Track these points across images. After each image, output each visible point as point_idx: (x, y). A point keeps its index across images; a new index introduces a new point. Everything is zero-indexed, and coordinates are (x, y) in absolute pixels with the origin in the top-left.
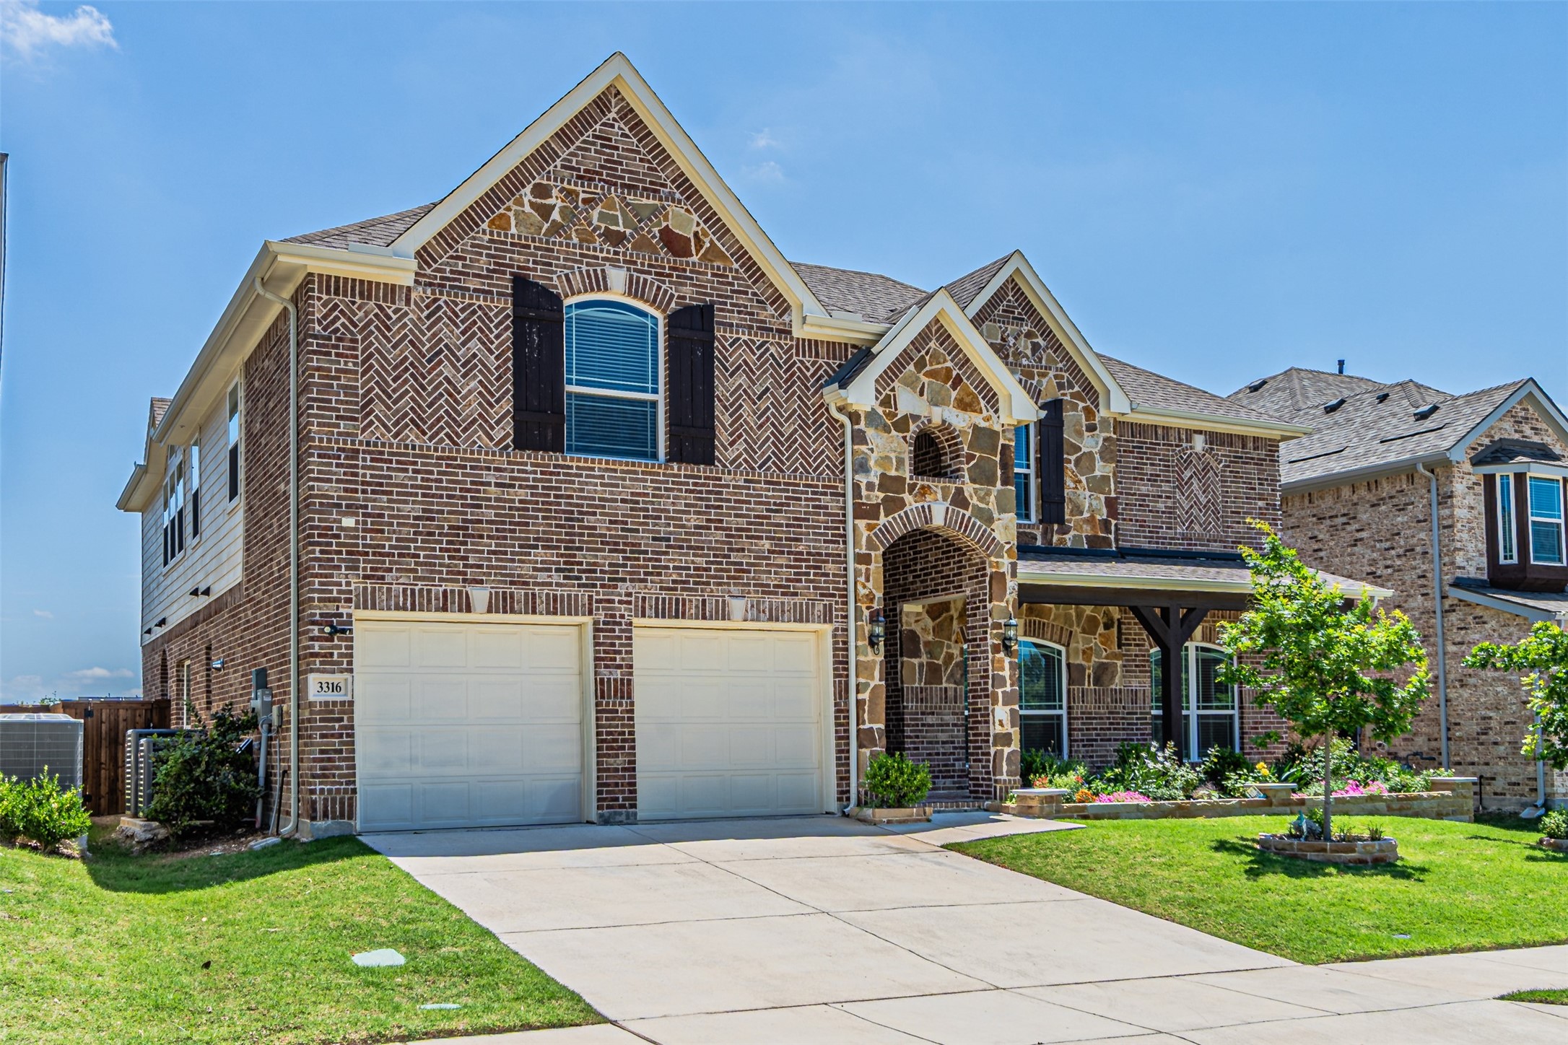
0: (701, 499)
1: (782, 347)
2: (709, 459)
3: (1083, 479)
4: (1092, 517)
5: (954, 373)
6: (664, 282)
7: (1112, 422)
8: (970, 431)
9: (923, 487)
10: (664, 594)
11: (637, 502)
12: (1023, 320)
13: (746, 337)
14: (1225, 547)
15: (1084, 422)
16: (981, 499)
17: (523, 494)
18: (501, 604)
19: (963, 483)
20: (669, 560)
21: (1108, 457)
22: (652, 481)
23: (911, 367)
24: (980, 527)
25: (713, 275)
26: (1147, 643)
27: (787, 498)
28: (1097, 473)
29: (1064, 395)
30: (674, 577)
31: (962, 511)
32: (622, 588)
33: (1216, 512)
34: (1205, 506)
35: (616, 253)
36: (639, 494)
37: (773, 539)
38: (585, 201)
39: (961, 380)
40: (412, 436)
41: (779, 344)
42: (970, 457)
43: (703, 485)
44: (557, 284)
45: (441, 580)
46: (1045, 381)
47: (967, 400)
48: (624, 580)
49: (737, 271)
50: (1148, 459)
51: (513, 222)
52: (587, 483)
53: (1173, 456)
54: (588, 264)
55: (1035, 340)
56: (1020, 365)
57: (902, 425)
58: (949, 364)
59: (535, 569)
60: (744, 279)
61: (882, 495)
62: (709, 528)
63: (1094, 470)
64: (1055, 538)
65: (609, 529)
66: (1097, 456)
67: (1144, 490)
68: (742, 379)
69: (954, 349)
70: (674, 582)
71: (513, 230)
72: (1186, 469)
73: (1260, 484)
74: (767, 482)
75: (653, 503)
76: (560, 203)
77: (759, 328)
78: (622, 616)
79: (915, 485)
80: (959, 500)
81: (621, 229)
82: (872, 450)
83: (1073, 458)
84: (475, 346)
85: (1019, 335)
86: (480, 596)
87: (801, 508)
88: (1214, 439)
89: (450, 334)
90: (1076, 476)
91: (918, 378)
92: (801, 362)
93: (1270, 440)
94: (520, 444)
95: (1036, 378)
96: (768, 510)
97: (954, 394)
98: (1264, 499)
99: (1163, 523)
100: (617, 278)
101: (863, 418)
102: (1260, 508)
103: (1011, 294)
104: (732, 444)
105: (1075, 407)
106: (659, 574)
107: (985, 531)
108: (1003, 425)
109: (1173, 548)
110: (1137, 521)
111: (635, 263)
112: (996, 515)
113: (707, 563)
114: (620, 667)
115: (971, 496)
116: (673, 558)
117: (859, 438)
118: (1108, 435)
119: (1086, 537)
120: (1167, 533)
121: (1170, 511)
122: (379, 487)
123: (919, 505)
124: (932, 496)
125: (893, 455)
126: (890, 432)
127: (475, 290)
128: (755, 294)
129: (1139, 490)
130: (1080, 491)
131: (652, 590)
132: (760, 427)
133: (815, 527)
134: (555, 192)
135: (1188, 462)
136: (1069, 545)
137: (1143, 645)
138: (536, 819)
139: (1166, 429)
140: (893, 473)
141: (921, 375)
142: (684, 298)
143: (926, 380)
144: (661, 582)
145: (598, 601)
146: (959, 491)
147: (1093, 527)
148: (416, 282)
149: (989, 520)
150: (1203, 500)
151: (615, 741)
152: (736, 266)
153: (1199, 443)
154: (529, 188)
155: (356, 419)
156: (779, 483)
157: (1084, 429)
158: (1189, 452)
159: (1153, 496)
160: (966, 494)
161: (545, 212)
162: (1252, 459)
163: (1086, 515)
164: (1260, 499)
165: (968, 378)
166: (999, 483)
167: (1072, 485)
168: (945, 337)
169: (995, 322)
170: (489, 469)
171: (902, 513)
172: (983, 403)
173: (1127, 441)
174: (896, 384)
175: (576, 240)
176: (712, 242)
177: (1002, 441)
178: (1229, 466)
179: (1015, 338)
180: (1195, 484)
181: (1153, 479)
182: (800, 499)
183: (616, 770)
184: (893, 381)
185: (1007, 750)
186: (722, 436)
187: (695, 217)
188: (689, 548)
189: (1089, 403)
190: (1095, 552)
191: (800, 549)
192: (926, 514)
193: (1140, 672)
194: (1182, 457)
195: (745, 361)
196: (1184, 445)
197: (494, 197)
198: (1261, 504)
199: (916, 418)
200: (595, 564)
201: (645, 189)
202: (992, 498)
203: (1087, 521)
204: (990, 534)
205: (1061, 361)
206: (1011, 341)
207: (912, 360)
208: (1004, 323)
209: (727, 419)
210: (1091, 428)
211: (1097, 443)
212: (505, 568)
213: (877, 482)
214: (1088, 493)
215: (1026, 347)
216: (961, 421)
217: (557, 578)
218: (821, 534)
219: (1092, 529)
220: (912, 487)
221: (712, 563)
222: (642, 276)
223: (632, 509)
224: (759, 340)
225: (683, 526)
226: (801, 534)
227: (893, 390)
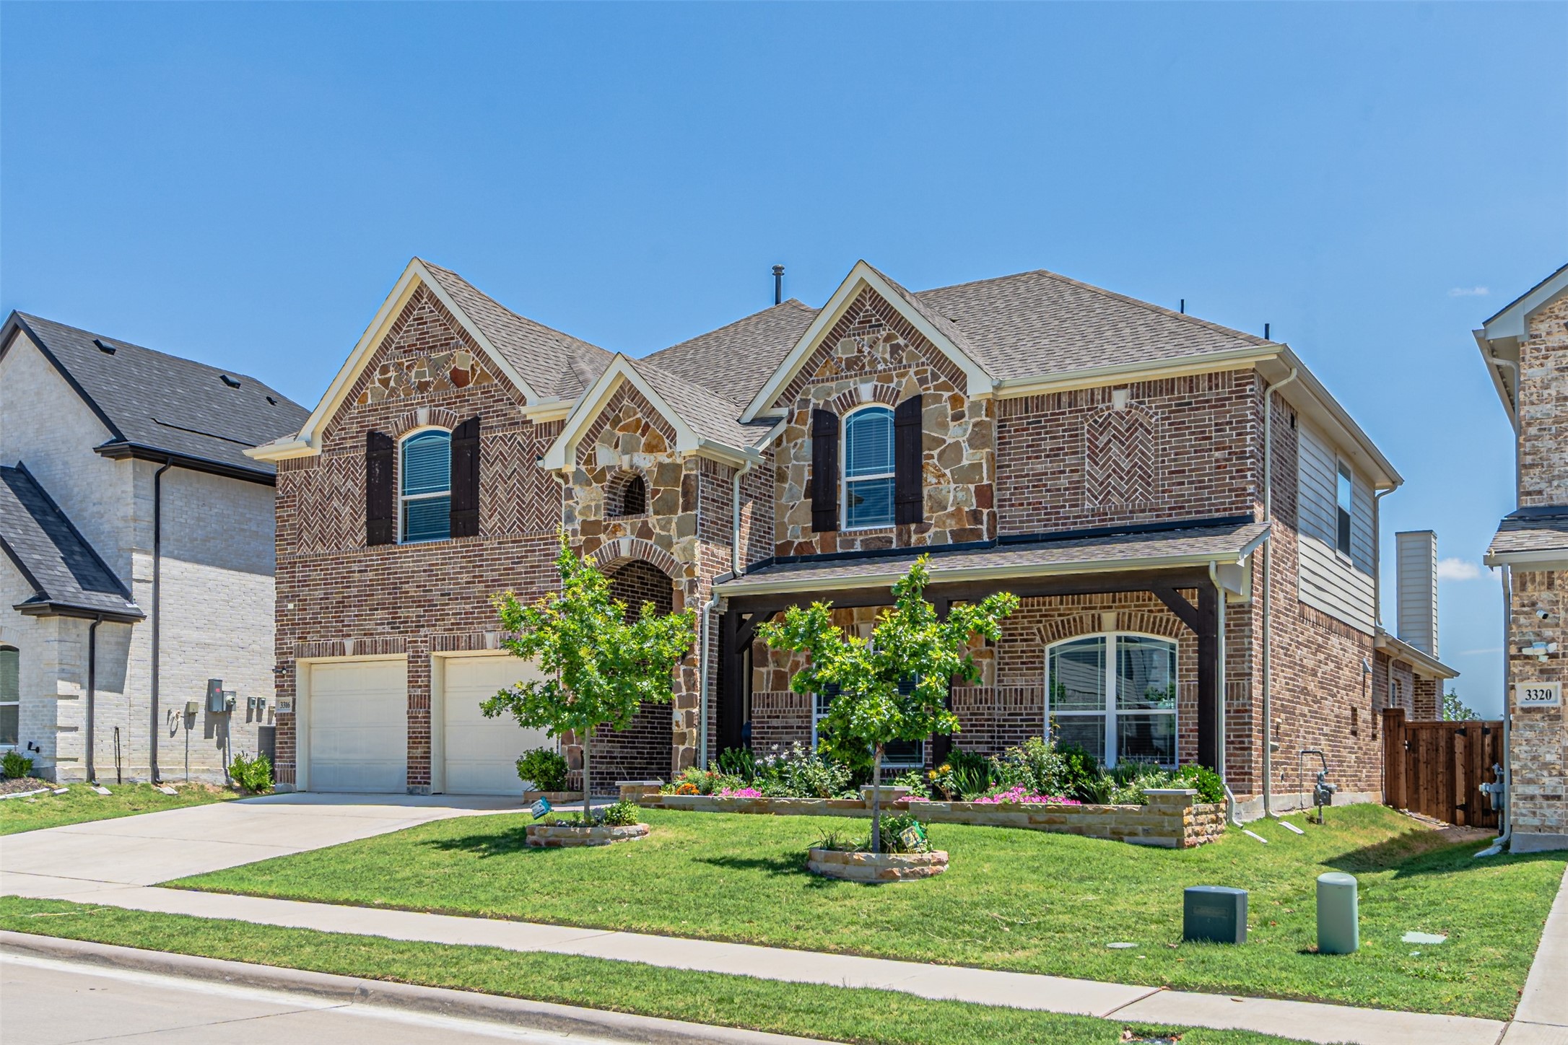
0: (470, 562)
1: (525, 435)
2: (475, 532)
3: (948, 472)
4: (959, 510)
5: (643, 422)
6: (451, 409)
7: (984, 404)
8: (656, 469)
9: (615, 526)
10: (446, 634)
11: (432, 571)
12: (881, 325)
13: (500, 434)
14: (1158, 516)
15: (950, 412)
16: (662, 528)
17: (371, 575)
18: (360, 649)
19: (647, 516)
20: (450, 609)
21: (978, 442)
22: (441, 554)
23: (608, 427)
24: (660, 553)
25: (482, 393)
26: (1038, 638)
27: (526, 551)
28: (965, 462)
29: (928, 389)
30: (453, 621)
31: (645, 541)
32: (423, 631)
33: (1145, 478)
34: (1129, 472)
35: (423, 398)
36: (433, 565)
37: (515, 584)
38: (408, 367)
39: (649, 426)
40: (320, 549)
41: (523, 433)
42: (656, 492)
43: (472, 551)
44: (391, 431)
45: (332, 636)
46: (904, 380)
47: (654, 442)
48: (423, 626)
49: (496, 385)
50: (1046, 433)
51: (369, 396)
52: (404, 562)
53: (1082, 423)
54: (408, 411)
55: (895, 342)
56: (875, 372)
57: (599, 477)
58: (639, 415)
59: (377, 624)
60: (501, 390)
61: (584, 538)
62: (474, 582)
63: (960, 460)
64: (914, 538)
65: (416, 592)
66: (965, 445)
67: (1040, 468)
68: (498, 467)
69: (642, 402)
70: (452, 624)
71: (370, 401)
72: (1101, 434)
73: (1217, 431)
74: (513, 542)
75: (441, 569)
76: (395, 374)
77: (510, 424)
78: (422, 652)
79: (609, 525)
80: (645, 532)
81: (428, 379)
82: (577, 503)
83: (935, 453)
84: (349, 483)
85: (875, 343)
86: (349, 644)
87: (534, 558)
88: (1143, 390)
89: (337, 479)
90: (940, 470)
91: (613, 435)
92: (539, 442)
93: (1237, 372)
94: (370, 543)
95: (895, 380)
96: (513, 563)
97: (643, 440)
98: (1224, 449)
99: (1065, 501)
100: (423, 414)
101: (571, 478)
102: (1217, 461)
103: (868, 304)
104: (490, 517)
105: (937, 399)
106: (443, 620)
107: (664, 555)
108: (684, 458)
109: (1078, 527)
110: (1029, 504)
111: (434, 401)
112: (675, 540)
113: (473, 608)
114: (420, 687)
115: (655, 527)
116: (454, 607)
117: (569, 494)
118: (979, 419)
119: (951, 532)
120: (1070, 512)
121: (1076, 487)
122: (304, 582)
123: (611, 541)
124: (622, 532)
125: (593, 504)
126: (591, 485)
127: (351, 447)
128: (508, 399)
129: (1032, 469)
130: (944, 485)
131: (439, 632)
132: (510, 499)
133: (545, 571)
134: (391, 368)
135: (1105, 425)
136: (929, 543)
137: (1032, 640)
138: (392, 790)
139: (1073, 395)
140: (593, 518)
141: (616, 431)
142: (463, 416)
143: (620, 434)
144: (445, 625)
145: (410, 642)
146: (645, 523)
147: (959, 521)
148: (323, 451)
149: (668, 544)
150: (1126, 465)
151: (417, 738)
152: (496, 381)
153: (1120, 401)
154: (377, 372)
155: (294, 544)
156: (520, 541)
157: (949, 419)
158: (1106, 413)
159: (1052, 473)
160: (650, 525)
161: (385, 383)
162: (1207, 401)
163: (950, 509)
164: (1217, 449)
165: (654, 424)
166: (680, 510)
167: (934, 481)
168: (635, 394)
169: (849, 336)
170: (355, 562)
171: (597, 550)
172: (667, 442)
173: (1021, 419)
174: (597, 443)
175: (403, 396)
176: (482, 369)
177: (684, 472)
178: (1168, 418)
179: (871, 347)
180: (1115, 448)
181: (1054, 454)
182: (535, 551)
183: (417, 758)
184: (593, 442)
185: (681, 748)
186: (484, 512)
187: (471, 354)
188: (462, 598)
189: (956, 390)
190: (964, 544)
191: (534, 589)
192: (616, 547)
193: (1027, 669)
194: (1096, 422)
195: (501, 452)
196: (1100, 406)
197: (361, 383)
198: (1217, 454)
199: (611, 468)
200: (408, 617)
201: (441, 345)
202: (674, 525)
203: (952, 515)
204: (670, 557)
205: (924, 355)
206: (866, 350)
207: (608, 419)
208: (859, 335)
209: (487, 499)
210: (958, 417)
211: (965, 430)
212: (362, 625)
213: (579, 528)
214: (953, 486)
215: (884, 352)
216: (645, 462)
217: (387, 628)
218: (549, 576)
219: (957, 523)
220: (606, 527)
221: (476, 608)
222: (437, 409)
223: (429, 576)
224: (509, 434)
225: (458, 584)
226: (535, 578)
227: (594, 449)
